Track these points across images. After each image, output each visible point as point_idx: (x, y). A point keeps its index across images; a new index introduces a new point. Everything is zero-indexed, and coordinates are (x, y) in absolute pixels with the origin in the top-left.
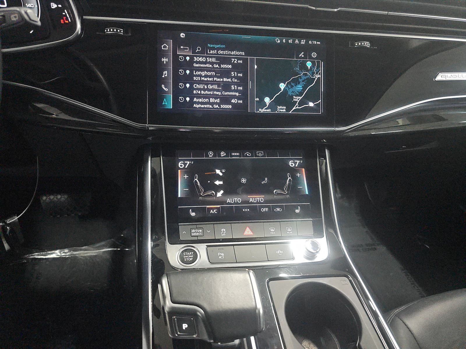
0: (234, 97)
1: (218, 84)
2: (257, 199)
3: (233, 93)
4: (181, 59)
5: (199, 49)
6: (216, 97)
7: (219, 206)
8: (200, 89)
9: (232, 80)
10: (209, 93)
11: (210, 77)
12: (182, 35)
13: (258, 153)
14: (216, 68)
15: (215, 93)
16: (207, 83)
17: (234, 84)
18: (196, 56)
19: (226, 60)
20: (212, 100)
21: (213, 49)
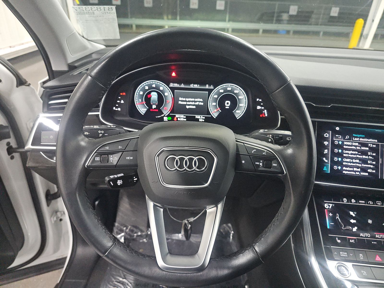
0: (370, 168)
1: (360, 159)
2: (381, 236)
3: (369, 166)
4: (336, 143)
5: (348, 137)
6: (358, 167)
7: (355, 238)
8: (348, 162)
9: (368, 157)
10: (353, 164)
11: (354, 154)
12: (337, 128)
13: (378, 203)
14: (358, 149)
15: (357, 165)
16: (352, 158)
17: (370, 160)
18: (346, 142)
19: (365, 145)
20: (355, 169)
21: (357, 137)
